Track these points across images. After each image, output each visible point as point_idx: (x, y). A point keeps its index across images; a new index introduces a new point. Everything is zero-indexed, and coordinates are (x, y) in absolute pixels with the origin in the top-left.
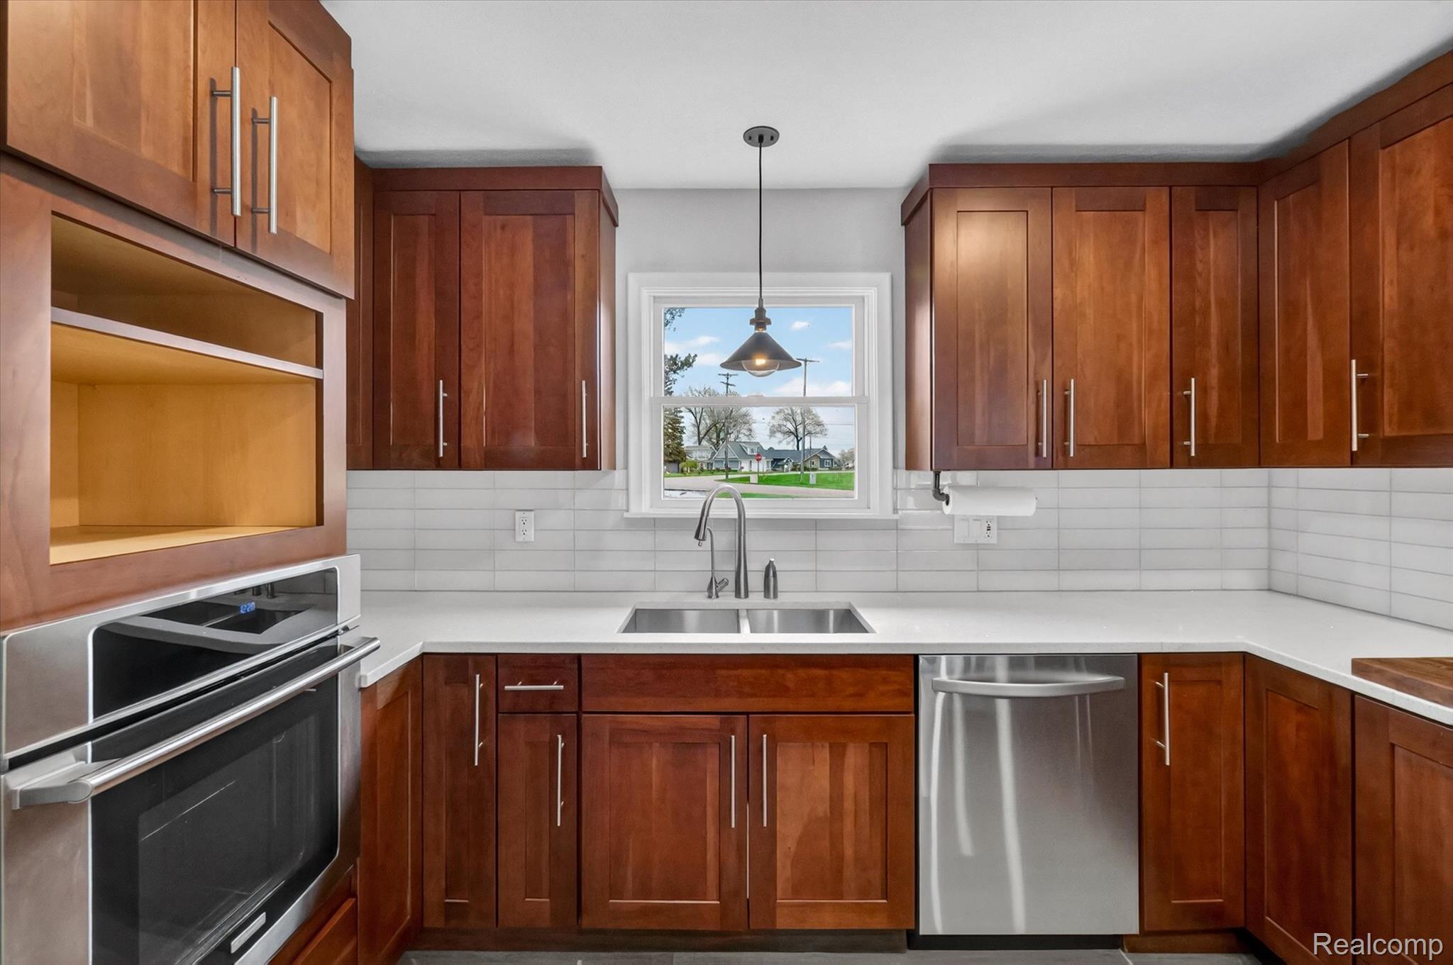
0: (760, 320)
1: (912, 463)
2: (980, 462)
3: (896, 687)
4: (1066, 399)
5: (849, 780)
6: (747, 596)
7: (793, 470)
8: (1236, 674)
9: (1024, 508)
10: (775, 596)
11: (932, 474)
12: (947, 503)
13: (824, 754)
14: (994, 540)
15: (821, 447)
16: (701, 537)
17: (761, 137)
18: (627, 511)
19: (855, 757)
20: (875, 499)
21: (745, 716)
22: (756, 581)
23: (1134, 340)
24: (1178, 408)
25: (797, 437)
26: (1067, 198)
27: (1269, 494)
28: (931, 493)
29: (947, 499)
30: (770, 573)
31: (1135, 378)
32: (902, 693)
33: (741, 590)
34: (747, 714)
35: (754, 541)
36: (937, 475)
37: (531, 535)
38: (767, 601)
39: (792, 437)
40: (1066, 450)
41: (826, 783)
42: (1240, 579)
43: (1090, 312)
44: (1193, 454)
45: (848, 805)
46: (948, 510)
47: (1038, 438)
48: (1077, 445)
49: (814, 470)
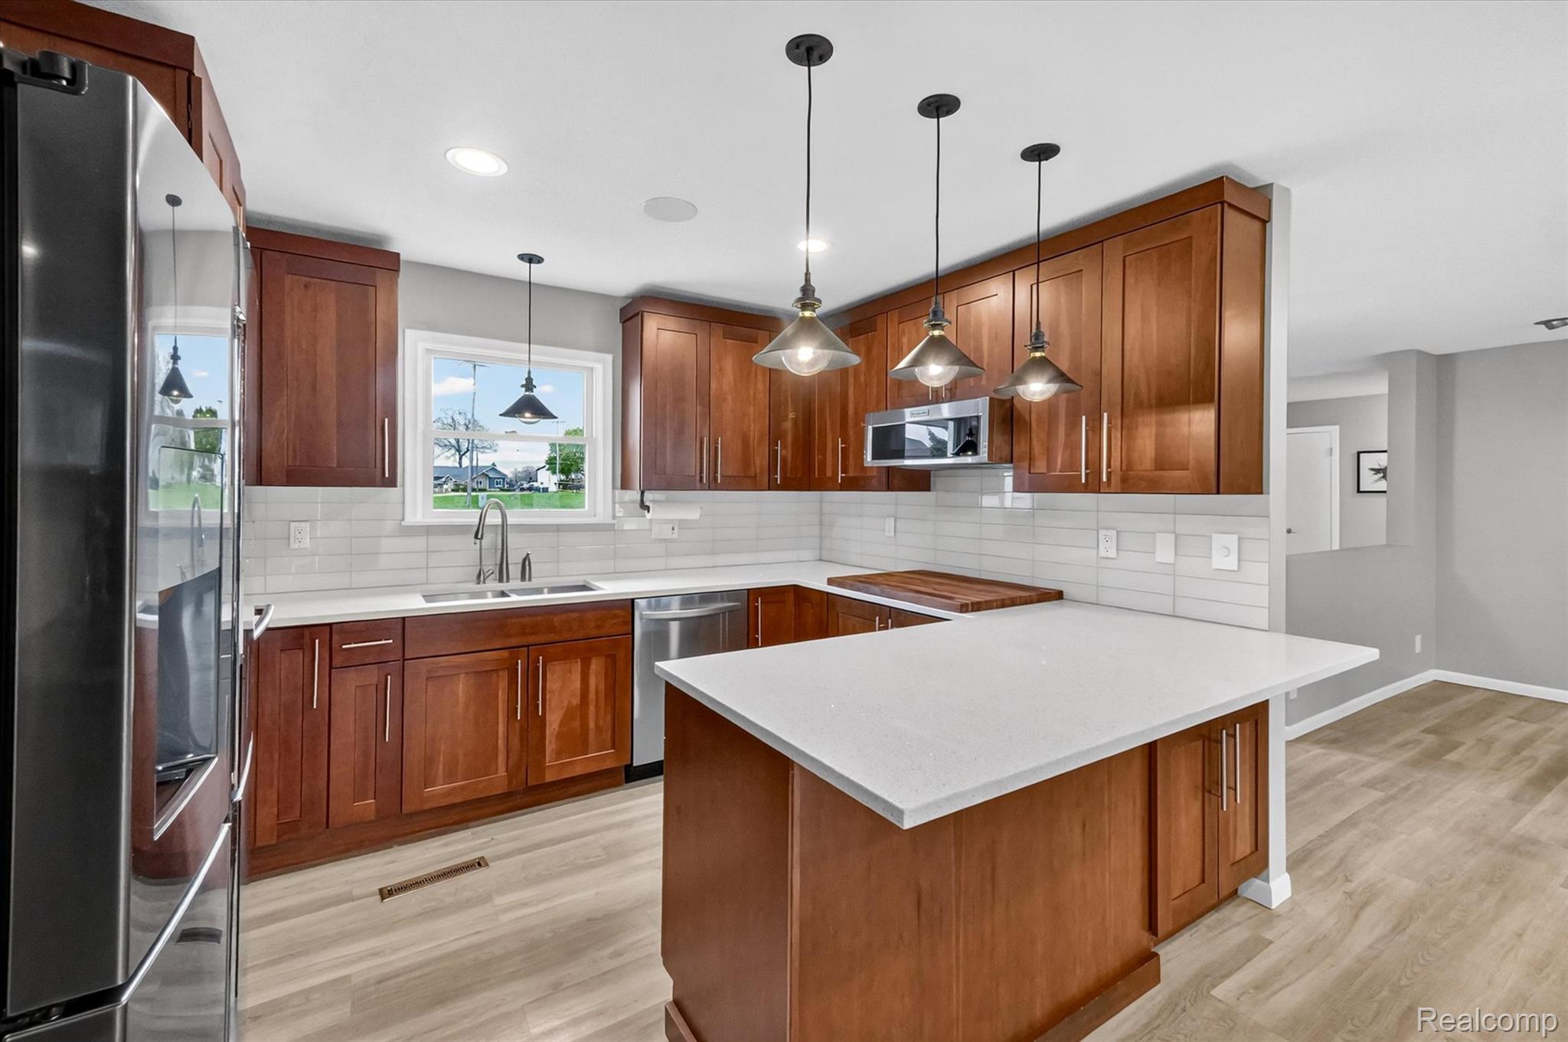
0: (529, 385)
1: (625, 485)
2: (669, 485)
3: (621, 620)
4: (716, 448)
5: (592, 681)
6: (508, 581)
7: (453, 490)
8: (791, 597)
9: (692, 514)
10: (530, 580)
11: (640, 492)
12: (648, 512)
13: (577, 667)
14: (675, 536)
15: (489, 464)
16: (479, 537)
17: (531, 259)
18: (403, 520)
19: (596, 665)
20: (600, 509)
21: (526, 648)
22: (515, 570)
23: (752, 418)
24: (773, 454)
25: (459, 450)
26: (718, 329)
27: (821, 506)
28: (638, 506)
29: (648, 509)
30: (526, 561)
31: (752, 439)
32: (626, 623)
33: (502, 575)
34: (528, 646)
35: (513, 540)
36: (642, 493)
37: (307, 543)
38: (523, 583)
39: (453, 451)
40: (715, 478)
41: (578, 684)
42: (807, 555)
43: (729, 398)
44: (779, 482)
45: (592, 696)
46: (648, 516)
47: (701, 472)
48: (722, 476)
49: (484, 490)
